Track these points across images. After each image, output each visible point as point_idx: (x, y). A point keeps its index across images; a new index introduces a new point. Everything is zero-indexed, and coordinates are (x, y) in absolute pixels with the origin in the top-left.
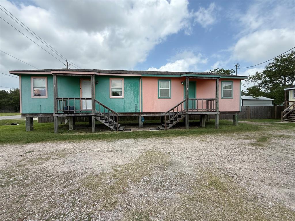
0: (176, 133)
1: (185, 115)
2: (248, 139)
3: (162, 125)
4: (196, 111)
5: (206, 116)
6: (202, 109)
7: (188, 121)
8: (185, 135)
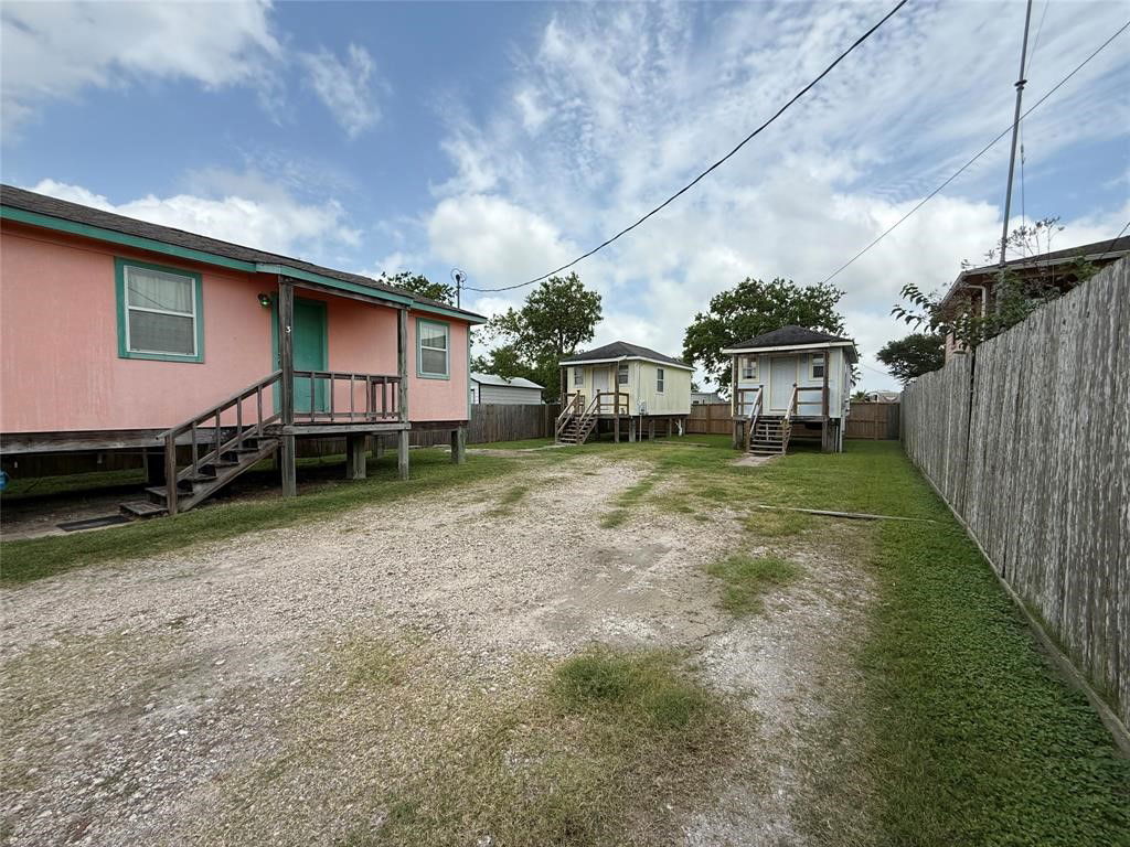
0: (233, 522)
1: (278, 437)
2: (482, 500)
3: (152, 494)
4: (329, 420)
5: (367, 437)
6: (350, 415)
7: (291, 462)
8: (277, 522)
